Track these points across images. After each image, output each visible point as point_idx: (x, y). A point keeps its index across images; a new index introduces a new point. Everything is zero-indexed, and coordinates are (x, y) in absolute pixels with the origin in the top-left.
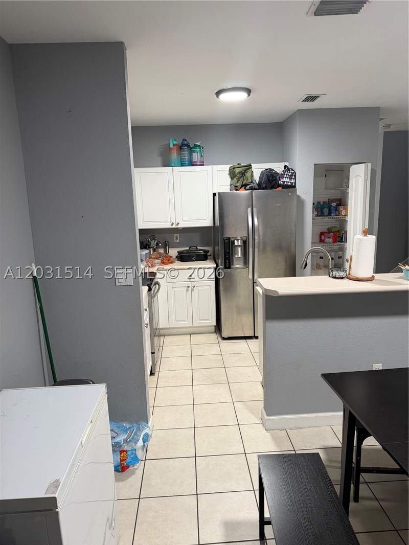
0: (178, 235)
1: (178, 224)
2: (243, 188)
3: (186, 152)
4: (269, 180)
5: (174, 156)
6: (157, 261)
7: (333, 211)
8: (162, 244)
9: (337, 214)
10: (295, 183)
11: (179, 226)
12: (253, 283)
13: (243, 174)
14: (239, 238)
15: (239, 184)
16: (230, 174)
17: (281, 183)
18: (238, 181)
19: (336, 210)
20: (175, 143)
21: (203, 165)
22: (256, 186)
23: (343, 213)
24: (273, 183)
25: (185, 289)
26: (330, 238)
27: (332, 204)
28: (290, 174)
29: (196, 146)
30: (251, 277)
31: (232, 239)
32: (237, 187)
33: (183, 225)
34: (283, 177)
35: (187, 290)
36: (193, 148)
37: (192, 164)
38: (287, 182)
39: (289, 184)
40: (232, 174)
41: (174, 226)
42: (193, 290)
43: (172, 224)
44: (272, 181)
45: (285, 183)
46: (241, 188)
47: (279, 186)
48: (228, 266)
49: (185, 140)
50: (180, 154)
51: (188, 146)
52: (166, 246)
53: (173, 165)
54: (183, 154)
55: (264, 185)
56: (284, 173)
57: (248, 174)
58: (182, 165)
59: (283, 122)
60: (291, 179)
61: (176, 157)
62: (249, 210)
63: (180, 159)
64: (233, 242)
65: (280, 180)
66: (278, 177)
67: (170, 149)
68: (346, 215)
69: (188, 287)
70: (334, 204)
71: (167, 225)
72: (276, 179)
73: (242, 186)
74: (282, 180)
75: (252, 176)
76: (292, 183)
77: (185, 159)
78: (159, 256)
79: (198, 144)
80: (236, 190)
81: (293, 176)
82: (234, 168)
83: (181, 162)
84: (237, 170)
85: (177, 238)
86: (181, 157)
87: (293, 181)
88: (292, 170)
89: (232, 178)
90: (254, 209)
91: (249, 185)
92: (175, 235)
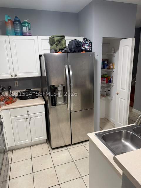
0: (17, 82)
1: (16, 76)
2: (60, 51)
3: (18, 26)
4: (76, 46)
5: (9, 28)
6: (2, 103)
7: (106, 66)
8: (6, 89)
9: (108, 68)
10: (91, 49)
11: (17, 77)
12: (70, 112)
13: (59, 42)
14: (60, 85)
15: (58, 49)
16: (50, 42)
17: (84, 49)
18: (57, 46)
19: (107, 66)
20: (9, 18)
21: (31, 35)
22: (68, 50)
23: (112, 67)
24: (79, 48)
25: (24, 120)
26: (105, 81)
27: (105, 63)
28: (89, 43)
29: (25, 22)
30: (69, 109)
31: (56, 86)
32: (56, 50)
33: (20, 76)
34: (85, 45)
35: (26, 121)
36: (23, 23)
37: (23, 34)
38: (87, 48)
39: (88, 49)
40: (52, 42)
41: (14, 77)
42: (30, 120)
43: (12, 76)
44: (78, 47)
45: (86, 49)
46: (59, 51)
47: (83, 50)
48: (54, 104)
49: (16, 17)
50: (14, 27)
51: (19, 21)
52: (10, 89)
53: (9, 34)
54: (16, 27)
55: (73, 50)
56: (85, 42)
57: (63, 42)
58: (16, 34)
59: (78, 13)
60: (89, 46)
61: (11, 28)
62: (66, 66)
63: (14, 31)
64: (57, 88)
65: (83, 47)
66: (81, 45)
67: (6, 22)
68: (113, 68)
69: (27, 118)
70: (106, 62)
71: (8, 77)
72: (80, 46)
73: (60, 50)
74: (84, 47)
75: (65, 43)
76: (90, 49)
77: (17, 31)
78: (4, 99)
79: (27, 21)
80: (56, 52)
81: (90, 44)
82: (53, 37)
83: (15, 32)
84: (56, 39)
85: (17, 84)
86: (14, 29)
87: (90, 48)
88: (90, 41)
89: (51, 45)
90: (70, 66)
91: (64, 49)
92: (15, 82)
